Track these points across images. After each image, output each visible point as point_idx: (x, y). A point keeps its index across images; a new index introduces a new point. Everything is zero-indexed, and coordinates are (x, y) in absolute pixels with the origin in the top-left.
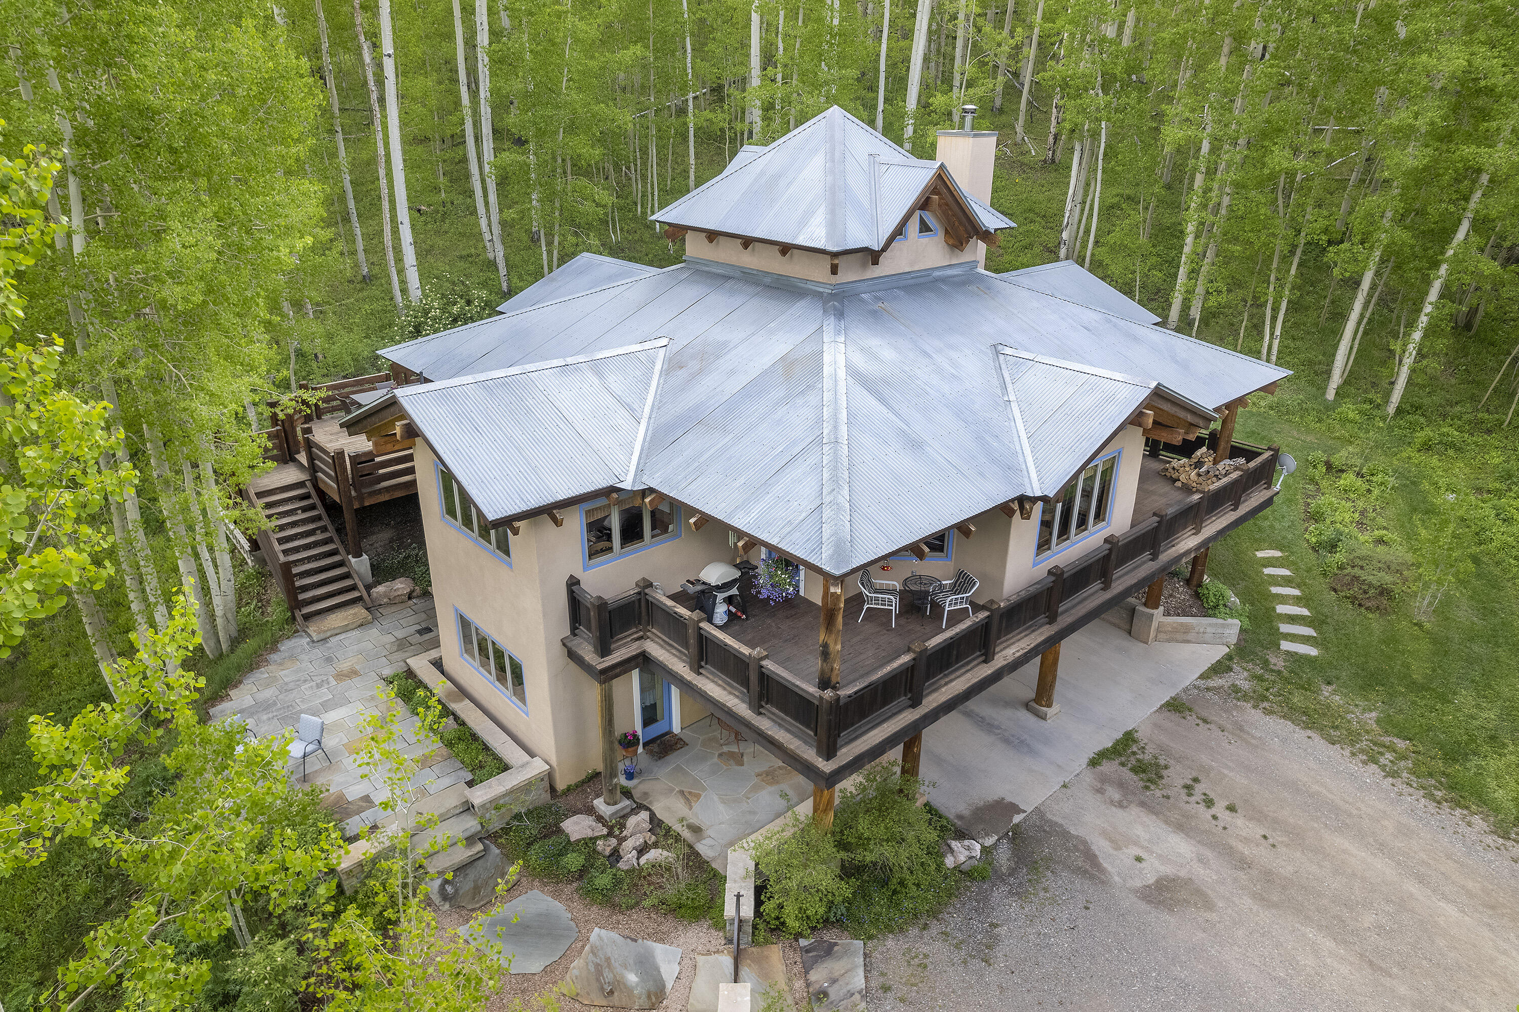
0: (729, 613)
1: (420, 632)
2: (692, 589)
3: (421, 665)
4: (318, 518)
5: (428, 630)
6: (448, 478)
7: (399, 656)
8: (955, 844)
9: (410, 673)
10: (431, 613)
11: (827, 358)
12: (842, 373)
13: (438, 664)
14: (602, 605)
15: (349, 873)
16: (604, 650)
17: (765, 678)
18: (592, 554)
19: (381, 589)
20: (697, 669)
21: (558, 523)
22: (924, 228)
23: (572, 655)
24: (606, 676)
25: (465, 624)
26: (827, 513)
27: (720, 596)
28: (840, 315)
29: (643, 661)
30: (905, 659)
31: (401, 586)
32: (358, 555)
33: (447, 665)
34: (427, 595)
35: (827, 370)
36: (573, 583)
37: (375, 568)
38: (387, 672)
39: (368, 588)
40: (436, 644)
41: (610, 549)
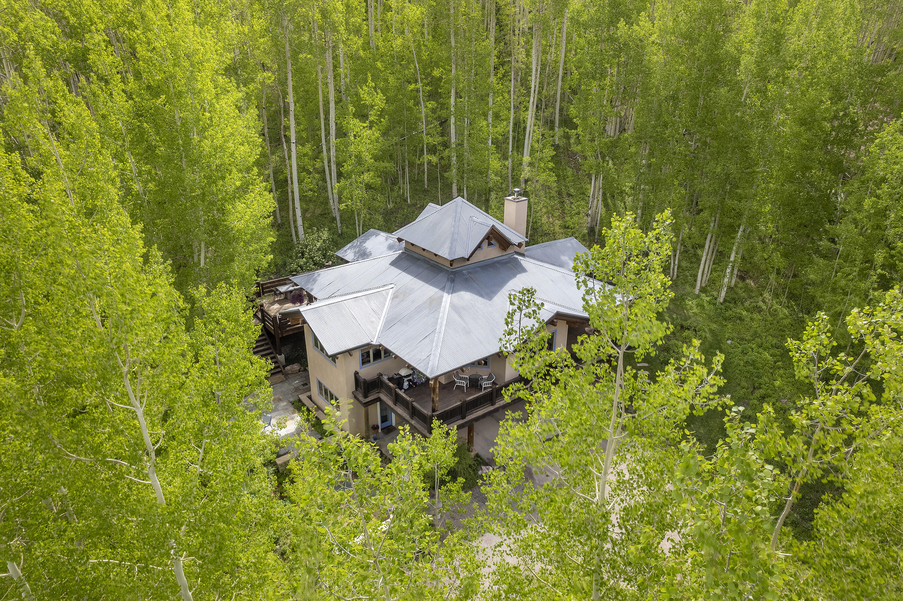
0: (409, 385)
1: (303, 385)
2: (395, 377)
3: (303, 397)
4: (265, 340)
5: (306, 384)
6: (316, 340)
7: (296, 394)
8: (483, 467)
9: (300, 401)
10: (307, 378)
11: (444, 299)
12: (448, 306)
13: (310, 398)
14: (365, 381)
15: (281, 465)
16: (366, 396)
17: (414, 408)
18: (363, 363)
19: (288, 368)
20: (395, 404)
21: (351, 355)
22: (490, 244)
23: (355, 397)
24: (366, 405)
25: (320, 384)
26: (432, 357)
27: (406, 379)
28: (453, 281)
29: (379, 399)
30: (459, 403)
31: (296, 367)
32: (280, 354)
33: (313, 398)
34: (306, 370)
35: (443, 304)
36: (356, 373)
37: (286, 359)
38: (292, 400)
39: (284, 367)
40: (309, 390)
41: (369, 361)
